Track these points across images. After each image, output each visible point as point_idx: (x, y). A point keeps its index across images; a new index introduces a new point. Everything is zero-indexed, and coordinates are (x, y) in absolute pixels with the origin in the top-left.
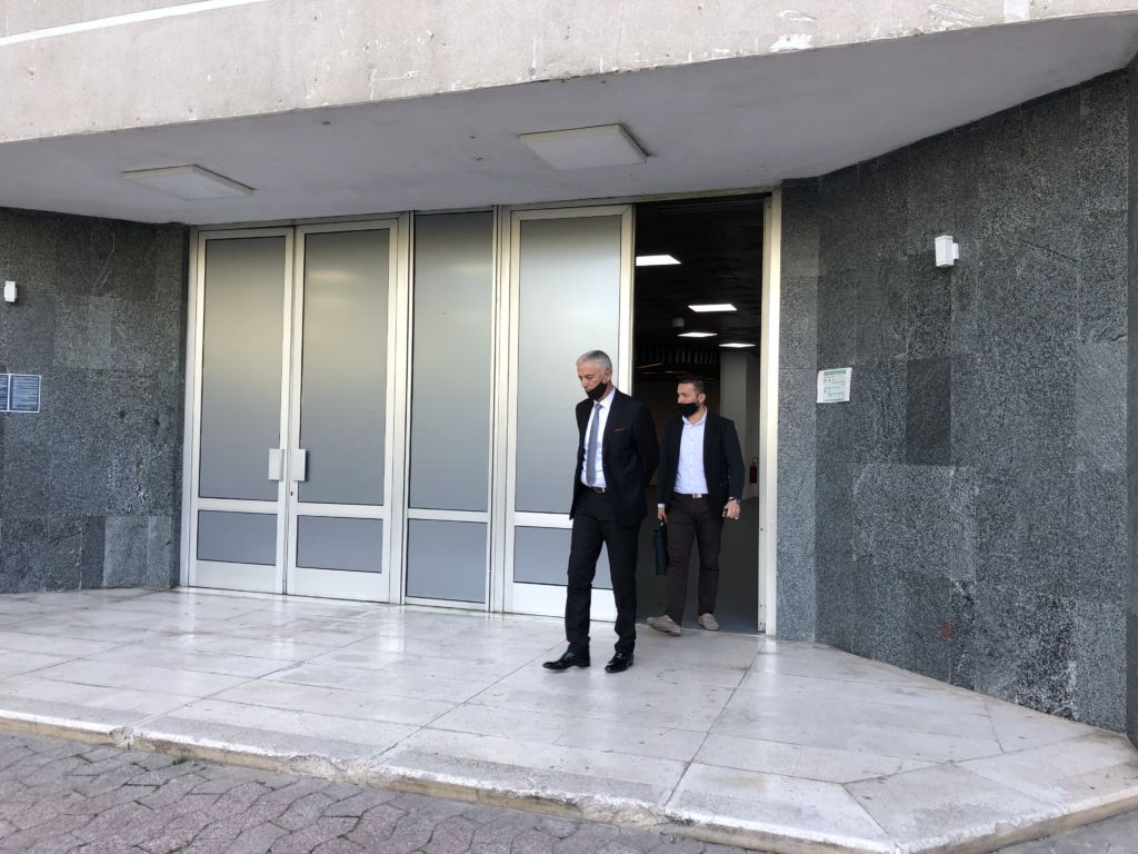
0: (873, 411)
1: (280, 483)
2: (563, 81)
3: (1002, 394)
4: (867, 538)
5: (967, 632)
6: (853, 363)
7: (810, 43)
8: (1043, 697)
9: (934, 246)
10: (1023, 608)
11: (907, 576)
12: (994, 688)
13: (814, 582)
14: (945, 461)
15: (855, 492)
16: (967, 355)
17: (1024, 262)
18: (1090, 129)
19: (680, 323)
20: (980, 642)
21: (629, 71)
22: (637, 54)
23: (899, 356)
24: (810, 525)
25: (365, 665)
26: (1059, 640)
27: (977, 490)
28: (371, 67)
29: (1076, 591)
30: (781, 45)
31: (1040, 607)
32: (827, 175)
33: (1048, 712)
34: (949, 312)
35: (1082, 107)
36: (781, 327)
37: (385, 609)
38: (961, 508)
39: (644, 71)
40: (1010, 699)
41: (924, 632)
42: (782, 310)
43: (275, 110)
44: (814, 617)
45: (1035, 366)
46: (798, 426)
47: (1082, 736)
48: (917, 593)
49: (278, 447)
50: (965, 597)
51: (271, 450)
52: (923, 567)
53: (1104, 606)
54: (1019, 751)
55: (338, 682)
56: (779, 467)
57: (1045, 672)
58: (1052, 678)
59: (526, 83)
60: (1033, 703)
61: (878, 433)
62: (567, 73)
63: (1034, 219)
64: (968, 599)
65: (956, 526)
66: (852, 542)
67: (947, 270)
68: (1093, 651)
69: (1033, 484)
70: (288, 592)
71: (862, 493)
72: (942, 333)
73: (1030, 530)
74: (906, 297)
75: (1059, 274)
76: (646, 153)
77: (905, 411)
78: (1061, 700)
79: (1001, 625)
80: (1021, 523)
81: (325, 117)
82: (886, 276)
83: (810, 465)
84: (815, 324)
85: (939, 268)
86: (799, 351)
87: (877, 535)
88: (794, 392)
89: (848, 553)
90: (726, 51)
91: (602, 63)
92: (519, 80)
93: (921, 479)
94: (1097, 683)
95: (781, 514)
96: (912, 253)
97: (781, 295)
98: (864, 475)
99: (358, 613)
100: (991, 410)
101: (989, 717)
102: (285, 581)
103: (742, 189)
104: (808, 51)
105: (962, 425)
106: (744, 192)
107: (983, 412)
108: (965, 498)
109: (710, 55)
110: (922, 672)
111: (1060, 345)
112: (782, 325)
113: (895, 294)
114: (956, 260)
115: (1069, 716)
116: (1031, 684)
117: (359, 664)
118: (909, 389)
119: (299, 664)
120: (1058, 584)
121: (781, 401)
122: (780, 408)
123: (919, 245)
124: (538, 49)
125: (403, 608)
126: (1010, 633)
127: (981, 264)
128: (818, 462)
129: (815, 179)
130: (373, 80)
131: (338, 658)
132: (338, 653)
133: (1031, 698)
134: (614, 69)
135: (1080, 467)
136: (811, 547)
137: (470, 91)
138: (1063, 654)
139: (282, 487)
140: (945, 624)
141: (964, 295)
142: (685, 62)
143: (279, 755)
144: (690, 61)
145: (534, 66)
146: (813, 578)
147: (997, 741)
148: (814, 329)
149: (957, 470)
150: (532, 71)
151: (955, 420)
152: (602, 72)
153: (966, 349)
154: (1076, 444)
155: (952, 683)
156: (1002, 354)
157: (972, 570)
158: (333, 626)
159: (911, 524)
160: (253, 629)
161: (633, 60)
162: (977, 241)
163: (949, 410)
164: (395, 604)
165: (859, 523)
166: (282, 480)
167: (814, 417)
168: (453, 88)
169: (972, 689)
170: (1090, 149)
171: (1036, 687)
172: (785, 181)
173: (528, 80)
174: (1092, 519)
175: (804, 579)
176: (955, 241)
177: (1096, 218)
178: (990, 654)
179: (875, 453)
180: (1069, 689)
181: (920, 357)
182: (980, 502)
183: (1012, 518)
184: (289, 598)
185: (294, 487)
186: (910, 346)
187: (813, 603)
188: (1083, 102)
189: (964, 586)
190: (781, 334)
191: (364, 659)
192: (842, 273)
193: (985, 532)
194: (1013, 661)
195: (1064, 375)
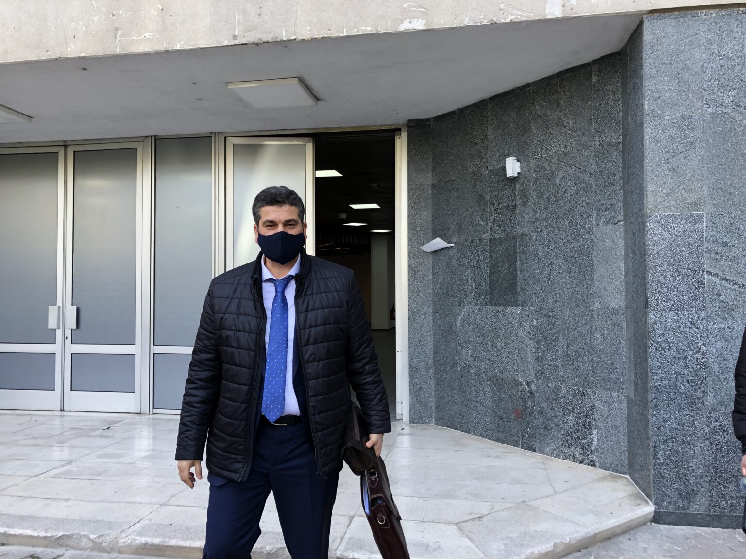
0: (469, 272)
1: (58, 331)
2: (257, 44)
3: (550, 259)
4: (467, 355)
5: (531, 414)
6: (455, 241)
7: (425, 25)
8: (578, 454)
9: (505, 164)
10: (565, 397)
11: (492, 379)
12: (548, 450)
13: (433, 386)
14: (515, 304)
15: (458, 325)
16: (527, 235)
17: (561, 174)
18: (598, 90)
19: (344, 216)
20: (539, 420)
21: (304, 40)
22: (309, 28)
23: (484, 236)
24: (430, 348)
25: (121, 460)
26: (587, 416)
27: (535, 321)
28: (117, 29)
29: (596, 385)
30: (405, 26)
31: (574, 396)
32: (436, 117)
33: (581, 463)
34: (515, 206)
35: (593, 77)
36: (408, 218)
37: (138, 417)
38: (525, 333)
39: (314, 40)
40: (558, 456)
41: (504, 415)
42: (409, 206)
43: (44, 58)
44: (434, 409)
45: (569, 242)
46: (421, 282)
47: (601, 478)
48: (499, 390)
49: (56, 305)
50: (529, 391)
51: (50, 307)
52: (502, 372)
53: (613, 393)
54: (565, 491)
55: (99, 475)
56: (409, 310)
57: (579, 437)
58: (583, 441)
59: (231, 45)
60: (571, 458)
61: (471, 286)
62: (260, 39)
63: (566, 147)
64: (531, 393)
65: (523, 345)
66: (456, 358)
67: (513, 180)
68: (607, 422)
69: (569, 317)
70: (65, 409)
71: (463, 325)
72: (510, 220)
73: (568, 346)
74: (488, 197)
75: (582, 183)
76: (317, 99)
77: (488, 271)
78: (588, 455)
79: (551, 409)
80: (562, 342)
81: (83, 64)
82: (475, 183)
83: (429, 308)
84: (430, 215)
85: (508, 178)
86: (420, 233)
87: (473, 352)
88: (417, 260)
89: (455, 365)
90: (369, 29)
91: (284, 33)
92: (226, 43)
93: (500, 315)
94: (610, 443)
95: (411, 340)
96: (491, 168)
97: (409, 196)
98: (463, 314)
99: (118, 422)
100: (542, 270)
101: (545, 469)
102: (62, 401)
103: (382, 125)
104: (423, 30)
105: (525, 280)
106: (383, 128)
107: (537, 271)
108: (527, 327)
109: (358, 31)
110: (503, 442)
111: (584, 228)
112: (409, 216)
113: (481, 196)
114: (518, 173)
115: (594, 465)
116: (570, 445)
117: (116, 460)
118: (490, 256)
119: (69, 463)
120: (586, 380)
121: (410, 266)
122: (409, 271)
123: (495, 163)
124: (239, 23)
125: (151, 416)
126: (557, 414)
127: (534, 175)
128: (434, 305)
129: (428, 120)
130: (118, 38)
131: (100, 457)
132: (101, 452)
133: (570, 455)
134: (293, 38)
135: (597, 305)
136: (431, 362)
137: (191, 50)
138: (589, 426)
139: (59, 333)
140: (517, 410)
141: (524, 196)
142: (342, 35)
143: (49, 535)
144: (345, 34)
145: (236, 34)
146: (432, 383)
147: (551, 485)
148: (430, 219)
149: (522, 309)
150: (235, 37)
151: (520, 277)
152: (285, 39)
153: (526, 230)
154: (595, 290)
155: (522, 448)
156: (549, 233)
157: (533, 373)
158: (98, 433)
159: (494, 345)
160: (35, 438)
161: (306, 33)
162: (531, 161)
163: (516, 270)
164: (145, 414)
165: (461, 345)
166: (59, 328)
167: (431, 276)
168: (178, 47)
169: (534, 451)
170: (598, 103)
171: (573, 447)
172: (409, 121)
173: (232, 43)
174: (605, 338)
175: (427, 383)
176: (518, 161)
177: (603, 146)
178: (545, 428)
179: (470, 299)
180: (593, 448)
181: (497, 236)
182: (537, 329)
183: (557, 340)
184: (65, 413)
185: (68, 333)
186: (491, 229)
187: (433, 400)
188: (593, 73)
189: (528, 384)
190: (408, 221)
191: (121, 456)
192: (447, 182)
193: (540, 349)
194: (559, 431)
195: (586, 246)
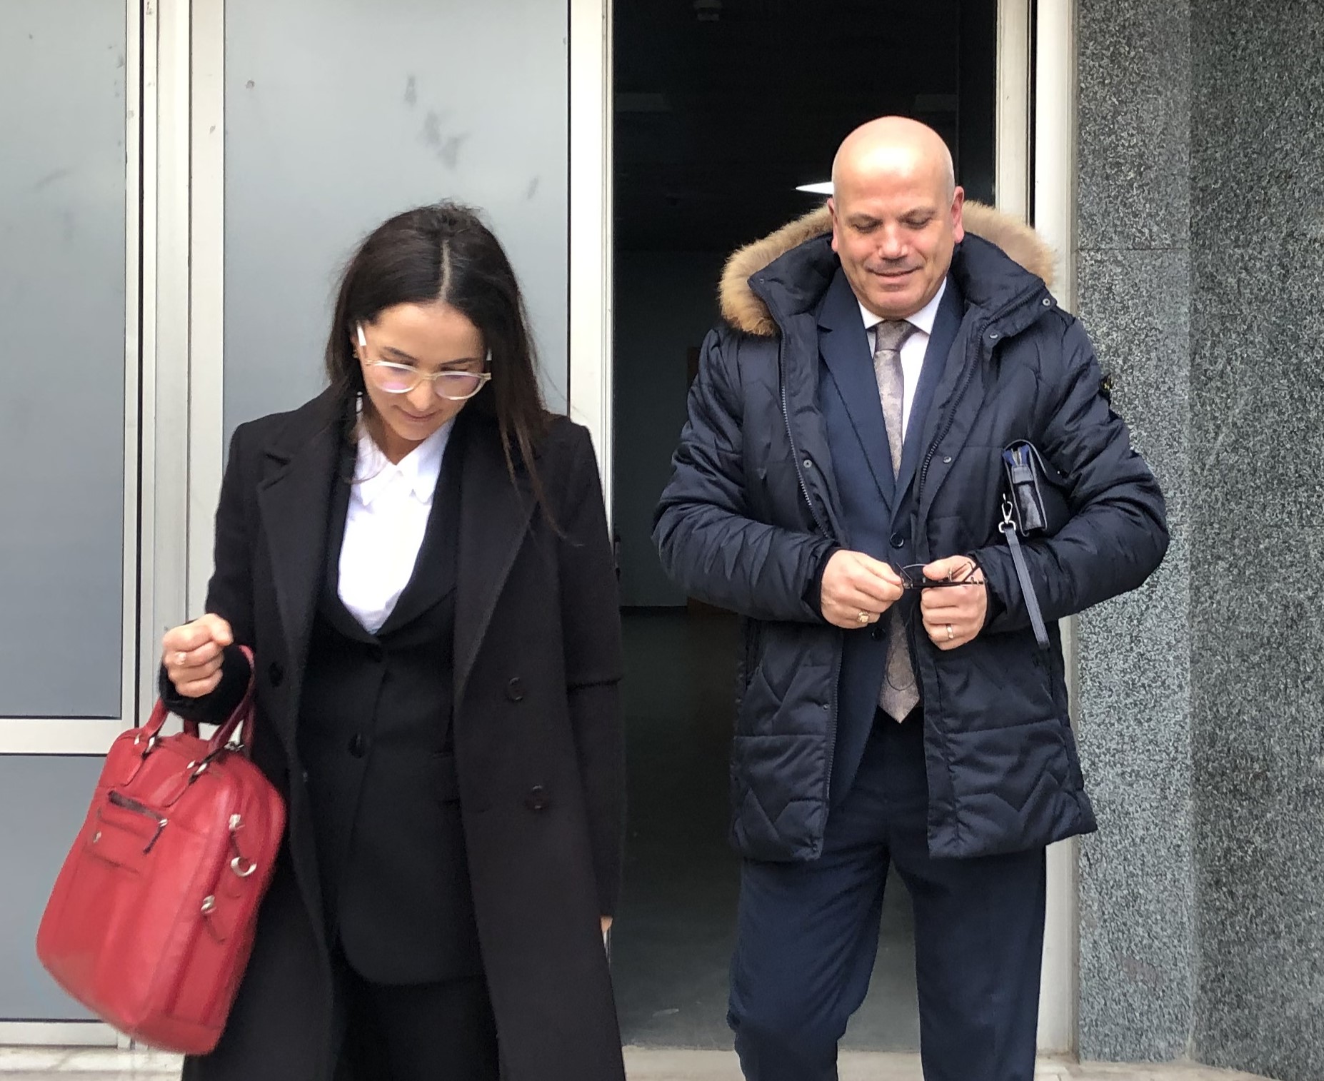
24: (1176, 716)
44: (1192, 991)
84: (1184, 115)
136: (1180, 779)
146: (1187, 875)
148: (1183, 132)
167: (1184, 393)
187: (1188, 948)
